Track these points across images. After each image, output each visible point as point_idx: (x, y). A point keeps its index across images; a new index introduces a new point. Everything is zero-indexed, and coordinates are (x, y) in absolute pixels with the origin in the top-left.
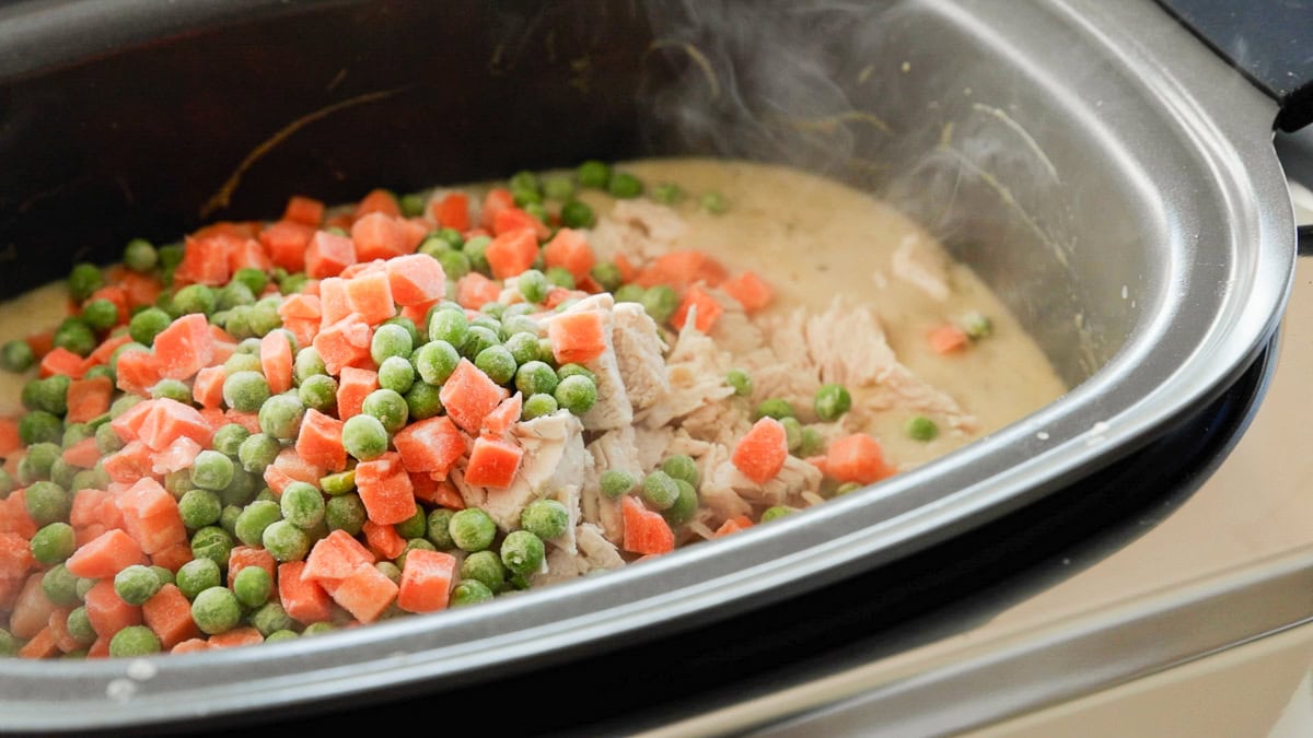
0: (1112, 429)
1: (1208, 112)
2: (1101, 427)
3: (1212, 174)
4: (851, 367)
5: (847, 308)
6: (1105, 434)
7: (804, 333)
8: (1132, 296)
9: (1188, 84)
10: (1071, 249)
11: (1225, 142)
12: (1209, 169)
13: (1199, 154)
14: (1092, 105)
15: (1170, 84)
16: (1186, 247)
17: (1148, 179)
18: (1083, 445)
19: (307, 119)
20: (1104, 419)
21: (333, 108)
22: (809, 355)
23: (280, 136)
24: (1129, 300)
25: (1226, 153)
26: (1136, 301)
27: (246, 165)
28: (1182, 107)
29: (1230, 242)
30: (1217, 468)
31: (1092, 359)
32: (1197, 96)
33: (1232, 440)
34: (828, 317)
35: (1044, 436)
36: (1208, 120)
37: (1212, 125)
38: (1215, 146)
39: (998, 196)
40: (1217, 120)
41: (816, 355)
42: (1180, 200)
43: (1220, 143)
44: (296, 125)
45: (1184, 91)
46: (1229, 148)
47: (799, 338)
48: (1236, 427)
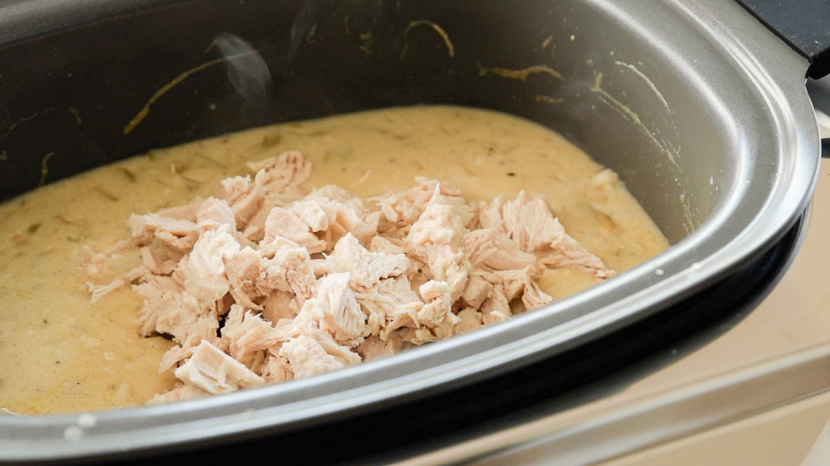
0: (704, 268)
1: (765, 66)
2: (696, 266)
3: (767, 106)
4: (531, 235)
5: (528, 198)
6: (699, 271)
7: (501, 211)
8: (716, 183)
9: (752, 49)
10: (677, 153)
11: (775, 85)
12: (765, 102)
13: (759, 92)
14: (691, 63)
15: (741, 48)
16: (751, 152)
17: (726, 109)
18: (684, 278)
19: (192, 71)
20: (698, 260)
21: (209, 64)
22: (504, 226)
23: (174, 82)
24: (714, 185)
25: (775, 91)
26: (719, 187)
27: (152, 100)
28: (748, 63)
29: (778, 149)
30: (769, 292)
31: (691, 223)
32: (757, 56)
33: (780, 274)
34: (517, 202)
35: (660, 272)
36: (764, 71)
37: (767, 75)
38: (769, 88)
39: (632, 120)
40: (770, 71)
41: (508, 226)
42: (746, 123)
43: (772, 86)
44: (185, 75)
45: (749, 53)
46: (778, 89)
47: (498, 216)
48: (782, 267)
